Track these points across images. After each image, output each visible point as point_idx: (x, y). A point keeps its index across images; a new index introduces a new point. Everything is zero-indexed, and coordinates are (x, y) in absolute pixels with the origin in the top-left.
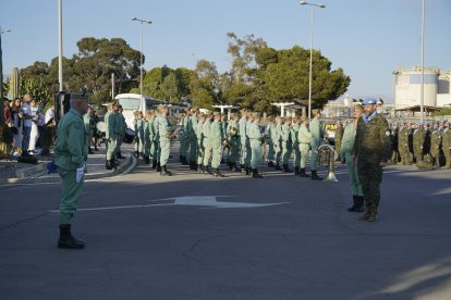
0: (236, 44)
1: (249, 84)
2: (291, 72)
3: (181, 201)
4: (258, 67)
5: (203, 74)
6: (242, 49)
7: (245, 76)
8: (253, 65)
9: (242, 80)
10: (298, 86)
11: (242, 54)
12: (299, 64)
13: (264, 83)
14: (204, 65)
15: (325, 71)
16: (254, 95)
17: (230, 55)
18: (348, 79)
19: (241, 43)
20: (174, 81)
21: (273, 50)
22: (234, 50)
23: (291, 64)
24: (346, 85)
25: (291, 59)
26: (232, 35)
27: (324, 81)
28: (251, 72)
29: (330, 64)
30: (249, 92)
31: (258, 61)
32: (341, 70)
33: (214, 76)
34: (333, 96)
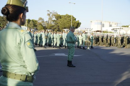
0: (49, 13)
1: (53, 24)
2: (66, 21)
3: (56, 54)
4: (55, 19)
5: (40, 21)
6: (51, 15)
7: (52, 22)
8: (54, 19)
9: (51, 23)
10: (68, 25)
11: (51, 16)
12: (68, 19)
13: (57, 24)
14: (41, 19)
15: (74, 21)
16: (55, 27)
17: (48, 16)
18: (80, 23)
19: (51, 13)
20: (32, 23)
21: (59, 15)
22: (49, 15)
23: (65, 19)
24: (80, 25)
25: (65, 18)
26: (48, 11)
27: (74, 23)
28: (54, 21)
29: (76, 19)
30: (53, 26)
31: (56, 18)
32: (79, 21)
33: (43, 22)
34: (77, 27)
